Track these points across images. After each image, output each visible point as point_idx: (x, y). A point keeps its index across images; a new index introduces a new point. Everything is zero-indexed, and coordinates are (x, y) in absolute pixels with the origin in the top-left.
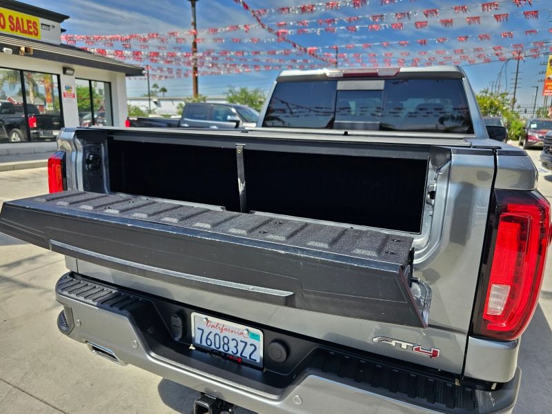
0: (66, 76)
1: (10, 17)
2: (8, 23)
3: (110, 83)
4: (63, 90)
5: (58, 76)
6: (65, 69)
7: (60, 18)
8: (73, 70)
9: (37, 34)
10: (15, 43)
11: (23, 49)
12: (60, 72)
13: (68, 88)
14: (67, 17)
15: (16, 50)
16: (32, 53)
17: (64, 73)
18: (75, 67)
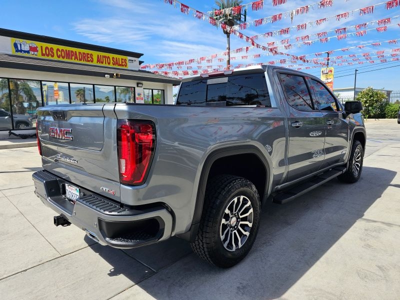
0: (138, 88)
1: (113, 58)
2: (112, 61)
3: (164, 90)
4: (137, 96)
5: (134, 88)
6: (138, 84)
7: (138, 55)
8: (142, 84)
9: (126, 66)
10: (112, 71)
11: (115, 75)
12: (135, 86)
13: (139, 94)
14: (142, 55)
15: (112, 76)
16: (119, 76)
17: (138, 86)
18: (144, 82)
